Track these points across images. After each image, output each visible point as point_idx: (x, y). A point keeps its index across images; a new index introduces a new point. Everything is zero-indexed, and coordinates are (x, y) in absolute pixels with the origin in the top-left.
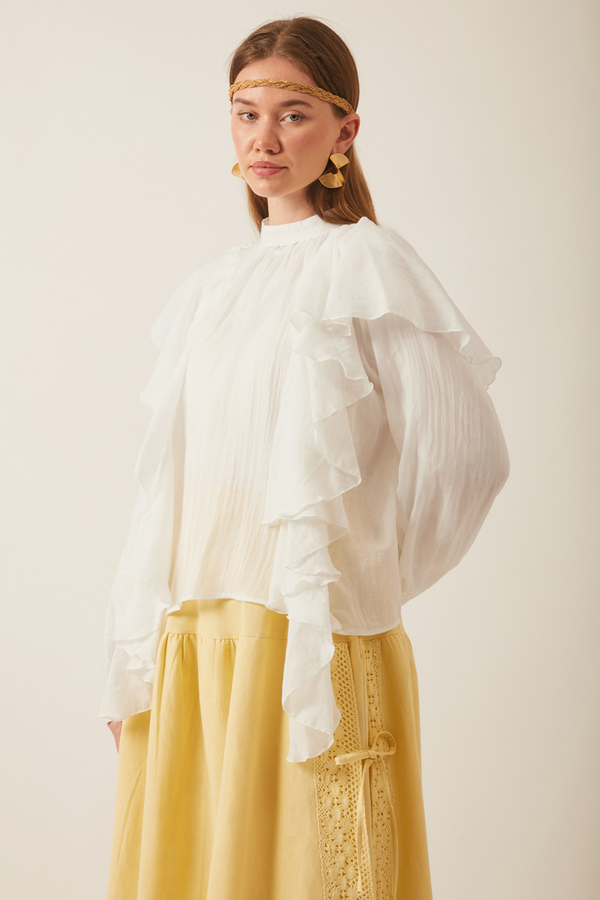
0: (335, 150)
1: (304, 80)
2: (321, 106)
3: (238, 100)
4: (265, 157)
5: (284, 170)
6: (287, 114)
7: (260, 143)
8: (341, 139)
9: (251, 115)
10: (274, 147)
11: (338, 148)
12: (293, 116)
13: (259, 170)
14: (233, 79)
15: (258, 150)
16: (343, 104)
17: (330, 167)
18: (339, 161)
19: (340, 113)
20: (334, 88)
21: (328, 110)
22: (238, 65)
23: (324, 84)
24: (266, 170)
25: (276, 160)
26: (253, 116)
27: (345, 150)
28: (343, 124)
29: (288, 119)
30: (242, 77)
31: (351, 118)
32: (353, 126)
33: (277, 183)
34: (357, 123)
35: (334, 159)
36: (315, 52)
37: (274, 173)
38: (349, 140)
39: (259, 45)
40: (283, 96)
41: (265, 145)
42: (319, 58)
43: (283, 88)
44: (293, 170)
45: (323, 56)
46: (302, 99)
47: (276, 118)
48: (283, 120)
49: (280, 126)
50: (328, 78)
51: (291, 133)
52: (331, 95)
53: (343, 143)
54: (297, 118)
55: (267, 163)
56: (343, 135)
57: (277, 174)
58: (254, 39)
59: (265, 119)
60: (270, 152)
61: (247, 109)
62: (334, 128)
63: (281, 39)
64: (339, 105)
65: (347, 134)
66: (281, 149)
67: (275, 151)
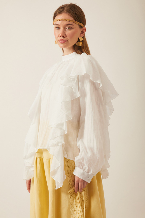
0: (80, 36)
1: (72, 19)
2: (76, 25)
3: (55, 24)
4: (62, 38)
5: (67, 41)
6: (67, 27)
7: (61, 35)
8: (81, 33)
9: (58, 28)
10: (64, 36)
11: (81, 36)
12: (69, 28)
13: (61, 42)
14: (54, 19)
15: (60, 37)
16: (82, 25)
17: (79, 41)
18: (81, 39)
19: (81, 27)
20: (79, 21)
21: (78, 26)
22: (55, 15)
23: (77, 20)
24: (62, 42)
25: (65, 39)
26: (59, 28)
27: (82, 36)
28: (82, 30)
29: (68, 29)
30: (56, 18)
31: (84, 28)
32: (84, 30)
33: (65, 45)
34: (85, 29)
35: (80, 38)
36: (74, 12)
37: (64, 42)
38: (83, 34)
39: (60, 10)
40: (66, 23)
41: (62, 35)
42: (75, 13)
43: (66, 21)
44: (69, 42)
45: (76, 13)
46: (71, 24)
47: (65, 28)
48: (66, 29)
49: (66, 30)
50: (77, 18)
51: (68, 32)
52: (78, 22)
53: (82, 35)
54: (70, 28)
55: (62, 40)
56: (82, 33)
57: (65, 43)
58: (59, 9)
59: (62, 29)
60: (63, 37)
61: (57, 26)
62: (79, 31)
63: (66, 9)
64: (80, 25)
65: (83, 32)
66: (66, 36)
67: (64, 37)
